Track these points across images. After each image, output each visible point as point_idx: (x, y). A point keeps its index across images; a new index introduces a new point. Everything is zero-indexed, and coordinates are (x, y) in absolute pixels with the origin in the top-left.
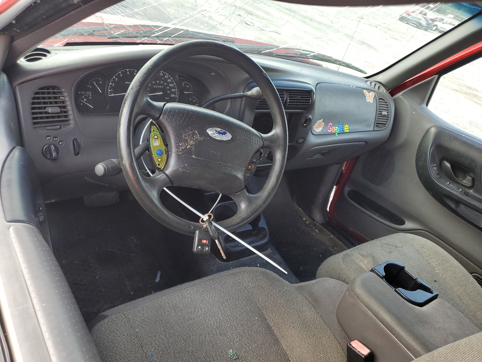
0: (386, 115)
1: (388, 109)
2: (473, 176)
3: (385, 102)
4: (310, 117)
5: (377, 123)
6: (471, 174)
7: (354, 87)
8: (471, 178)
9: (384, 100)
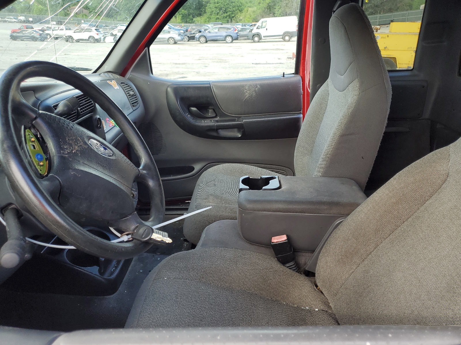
0: (134, 94)
1: (131, 89)
2: (212, 108)
3: (126, 84)
4: (98, 117)
5: (132, 104)
6: (210, 107)
7: (100, 81)
8: (212, 110)
9: (124, 83)
